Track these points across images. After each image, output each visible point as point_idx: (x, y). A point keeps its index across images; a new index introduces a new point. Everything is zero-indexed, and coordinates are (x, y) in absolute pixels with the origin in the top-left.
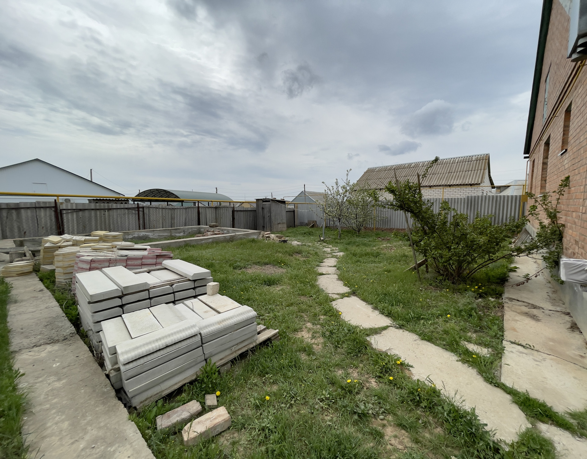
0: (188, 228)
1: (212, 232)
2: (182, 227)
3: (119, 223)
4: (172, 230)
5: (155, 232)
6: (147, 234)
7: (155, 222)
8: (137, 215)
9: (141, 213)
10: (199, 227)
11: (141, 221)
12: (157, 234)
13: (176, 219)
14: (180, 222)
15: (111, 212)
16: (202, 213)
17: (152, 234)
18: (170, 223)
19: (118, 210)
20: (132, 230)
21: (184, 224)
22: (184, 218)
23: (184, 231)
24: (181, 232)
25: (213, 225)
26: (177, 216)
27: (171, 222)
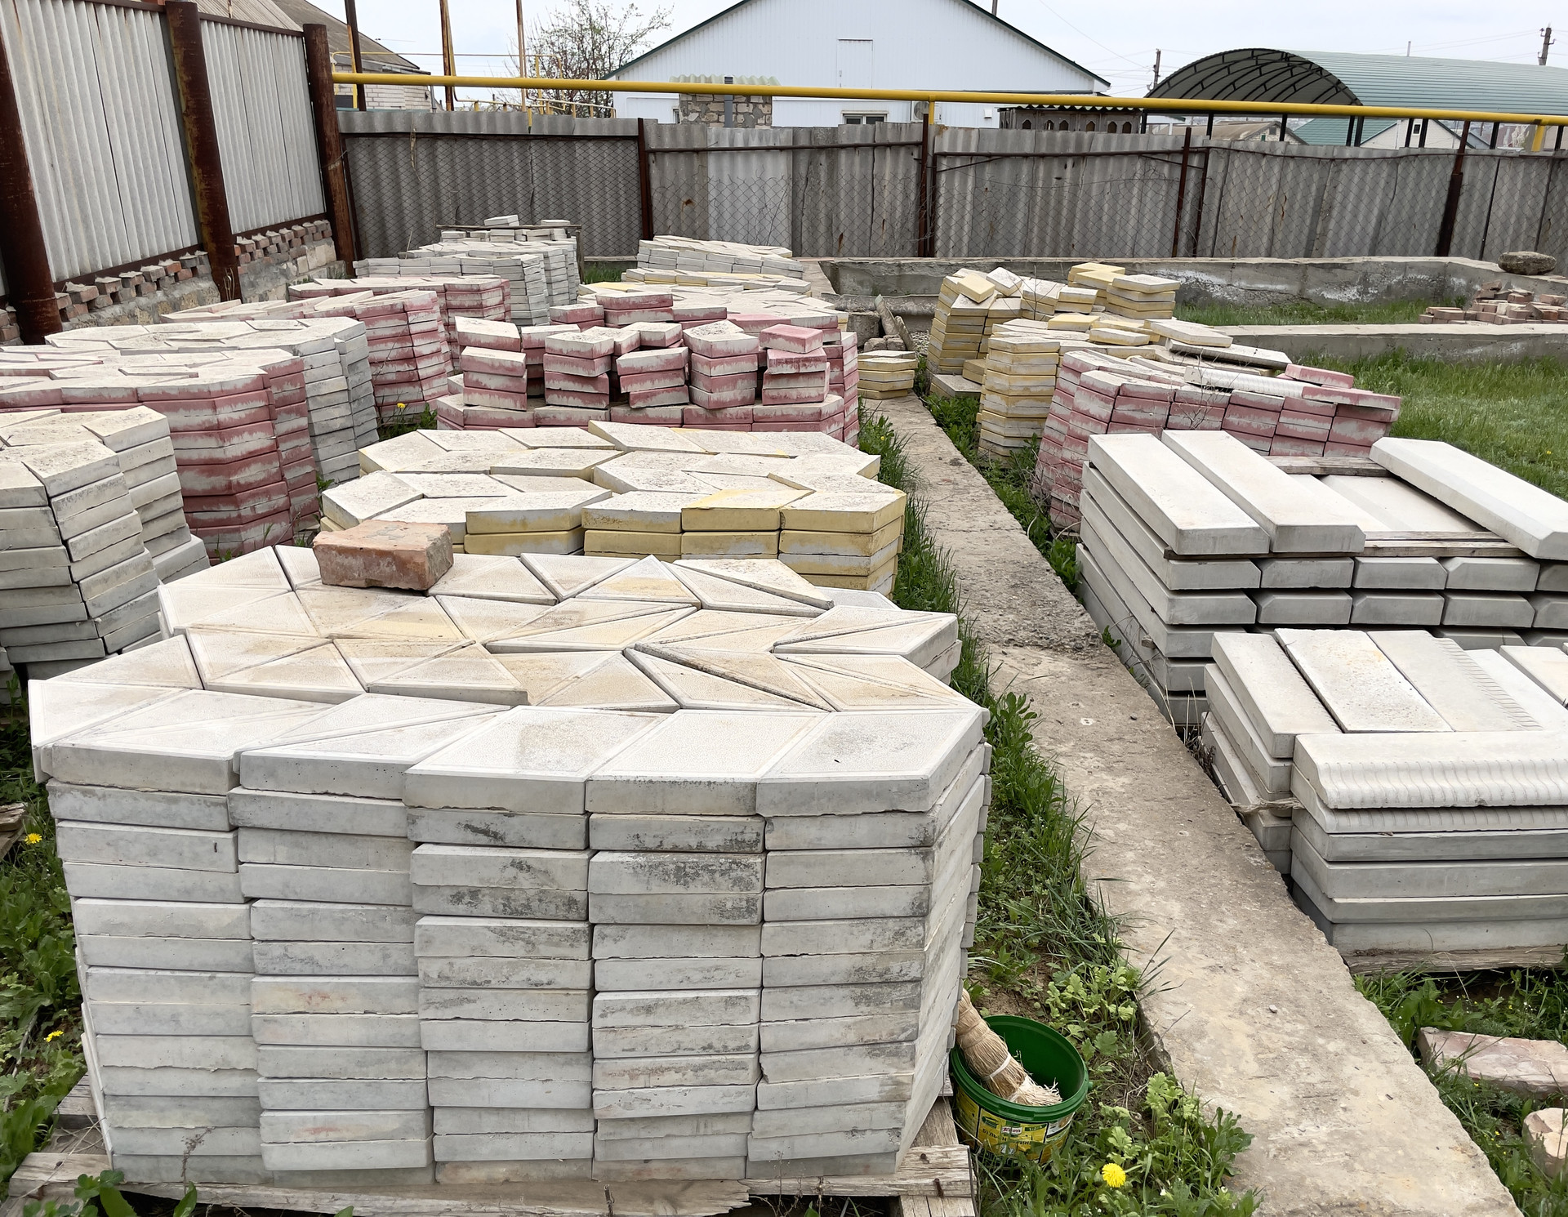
0: (1387, 265)
1: (1518, 300)
2: (1358, 260)
3: (1105, 218)
4: (1310, 270)
5: (1236, 271)
6: (1204, 277)
7: (1241, 223)
8: (1176, 187)
9: (1193, 176)
10: (1446, 266)
11: (1187, 218)
12: (1243, 284)
13: (1335, 213)
14: (1352, 228)
15: (1084, 168)
16: (1472, 185)
17: (1223, 281)
18: (1306, 231)
19: (1112, 160)
20: (1148, 254)
21: (1368, 241)
22: (1376, 212)
23: (1365, 282)
24: (1349, 284)
25: (1527, 261)
26: (1345, 197)
27: (1312, 231)
